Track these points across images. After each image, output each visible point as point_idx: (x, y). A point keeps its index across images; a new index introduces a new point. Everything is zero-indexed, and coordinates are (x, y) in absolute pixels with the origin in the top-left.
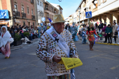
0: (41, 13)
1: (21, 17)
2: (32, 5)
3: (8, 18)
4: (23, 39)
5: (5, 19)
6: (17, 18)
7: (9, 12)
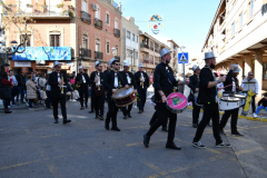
0: (132, 52)
1: (93, 58)
2: (116, 39)
3: (69, 58)
4: (69, 93)
5: (66, 61)
6: (85, 60)
7: (72, 51)
